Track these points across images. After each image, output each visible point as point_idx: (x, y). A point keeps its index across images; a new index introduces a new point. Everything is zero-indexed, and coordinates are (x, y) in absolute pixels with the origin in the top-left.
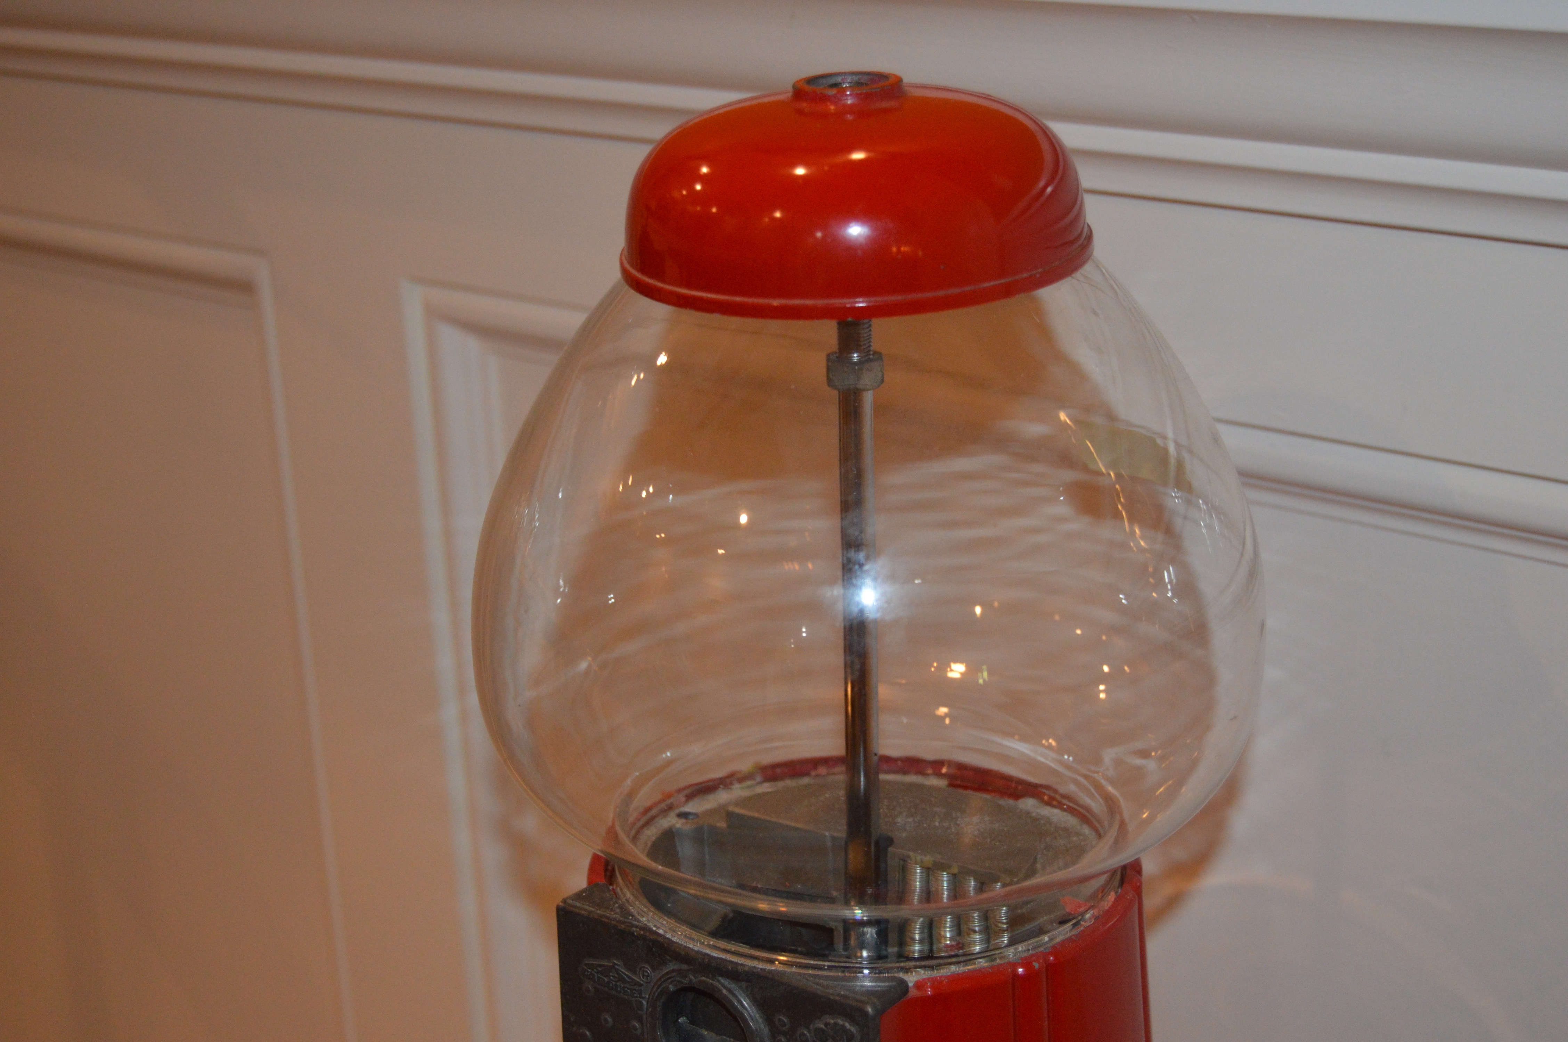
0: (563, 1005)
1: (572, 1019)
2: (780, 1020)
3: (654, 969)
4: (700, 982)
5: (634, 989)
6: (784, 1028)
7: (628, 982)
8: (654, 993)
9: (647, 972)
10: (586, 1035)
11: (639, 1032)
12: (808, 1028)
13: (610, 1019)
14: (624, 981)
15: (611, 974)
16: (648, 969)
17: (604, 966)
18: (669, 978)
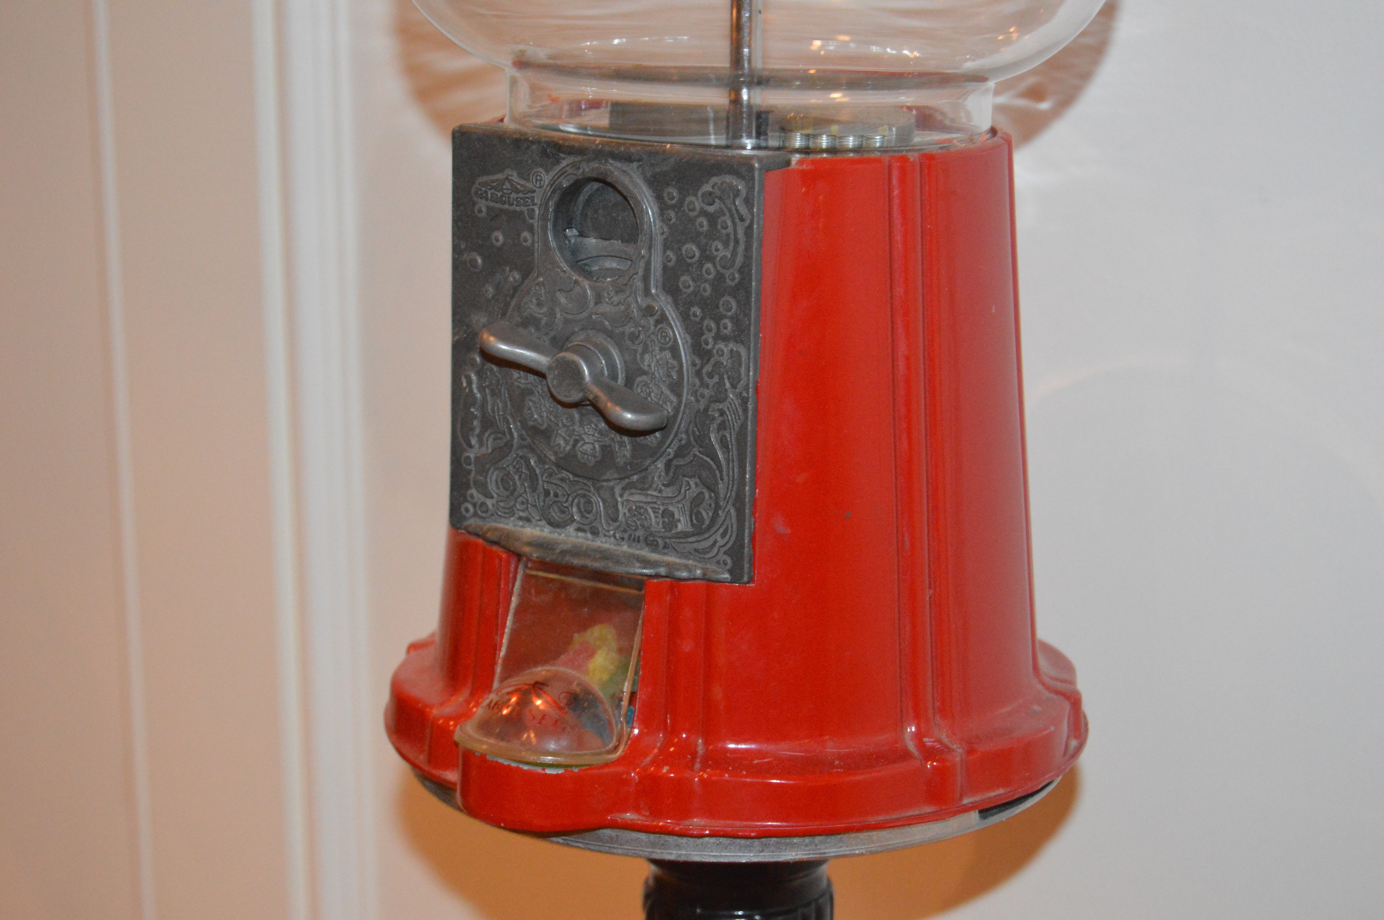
0: (454, 235)
1: (462, 247)
2: (669, 194)
3: (547, 172)
4: (593, 169)
5: (527, 198)
6: (673, 202)
7: (521, 191)
8: (547, 194)
9: (540, 176)
10: (477, 261)
11: (530, 242)
12: (695, 195)
13: (501, 238)
14: (518, 191)
15: (504, 187)
16: (542, 173)
17: (497, 180)
18: (563, 174)
